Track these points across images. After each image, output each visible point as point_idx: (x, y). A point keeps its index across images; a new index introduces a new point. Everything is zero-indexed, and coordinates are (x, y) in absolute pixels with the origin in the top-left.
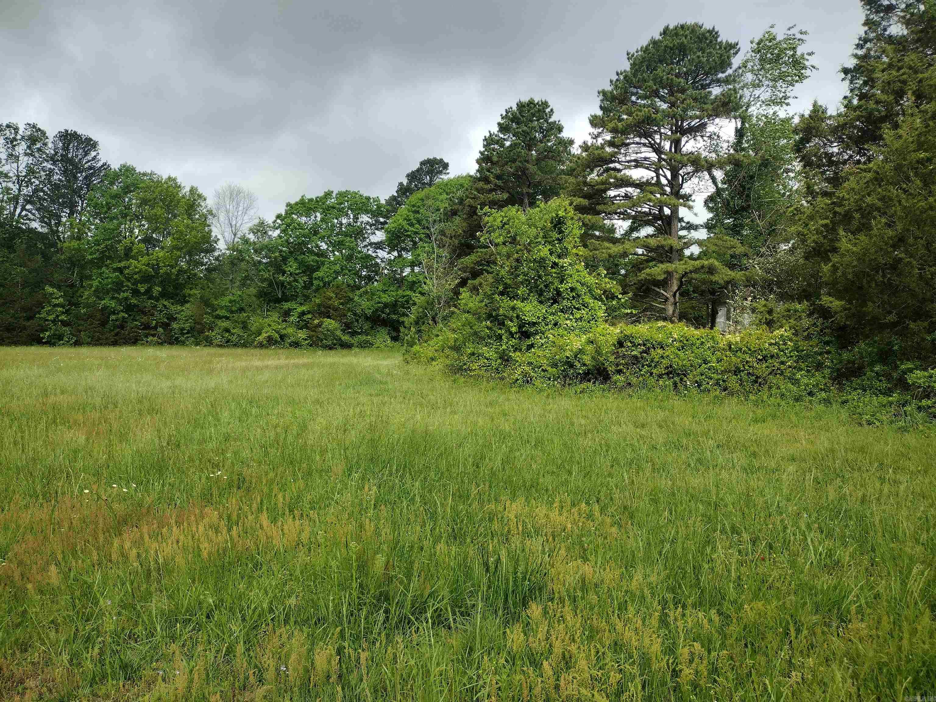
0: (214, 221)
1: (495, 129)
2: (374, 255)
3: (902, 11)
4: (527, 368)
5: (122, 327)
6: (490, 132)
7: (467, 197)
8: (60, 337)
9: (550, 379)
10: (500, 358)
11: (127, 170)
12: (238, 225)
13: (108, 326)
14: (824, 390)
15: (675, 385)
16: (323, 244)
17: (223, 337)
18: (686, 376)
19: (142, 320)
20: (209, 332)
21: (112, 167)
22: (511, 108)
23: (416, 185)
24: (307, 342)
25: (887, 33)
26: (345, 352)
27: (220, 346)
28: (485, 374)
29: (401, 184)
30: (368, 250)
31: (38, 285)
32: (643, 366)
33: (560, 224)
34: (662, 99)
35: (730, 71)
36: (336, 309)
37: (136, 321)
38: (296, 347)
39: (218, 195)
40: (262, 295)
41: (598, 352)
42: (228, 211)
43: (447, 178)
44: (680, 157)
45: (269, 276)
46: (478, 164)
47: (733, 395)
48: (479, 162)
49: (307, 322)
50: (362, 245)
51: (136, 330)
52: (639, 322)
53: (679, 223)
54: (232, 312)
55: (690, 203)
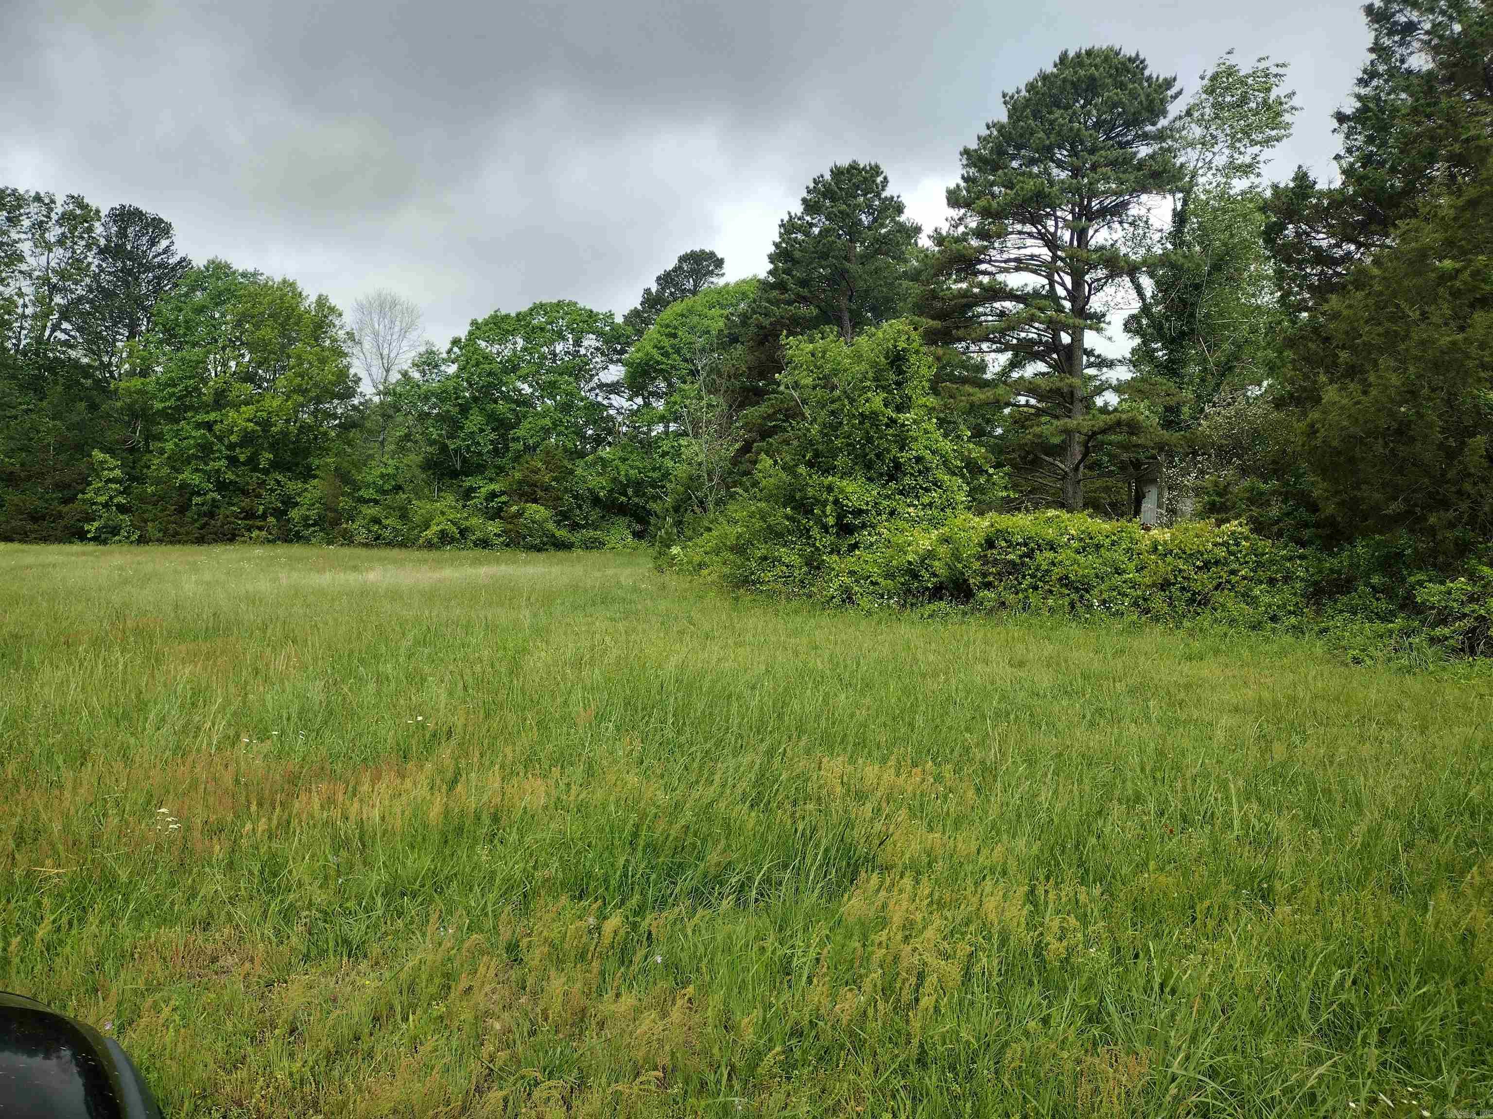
0: (356, 350)
1: (798, 209)
2: (605, 402)
3: (1427, 33)
4: (848, 580)
5: (211, 515)
6: (789, 213)
7: (754, 312)
8: (115, 531)
9: (882, 597)
10: (807, 565)
11: (218, 269)
12: (392, 355)
13: (188, 514)
14: (1294, 613)
15: (1072, 605)
16: (526, 386)
17: (370, 531)
18: (1087, 591)
19: (243, 504)
20: (347, 523)
21: (194, 263)
22: (822, 176)
23: (671, 294)
24: (501, 539)
25: (1405, 66)
26: (561, 554)
27: (366, 545)
28: (784, 589)
29: (648, 291)
30: (597, 395)
31: (81, 449)
32: (1024, 577)
33: (899, 360)
34: (1060, 165)
35: (1163, 123)
36: (547, 489)
37: (233, 505)
38: (484, 548)
39: (361, 308)
40: (429, 465)
41: (956, 556)
42: (376, 334)
43: (721, 282)
44: (1085, 255)
45: (440, 435)
46: (771, 262)
47: (1158, 621)
48: (772, 258)
49: (500, 509)
50: (586, 388)
51: (233, 519)
52: (1019, 509)
53: (1085, 357)
54: (384, 492)
55: (1102, 325)
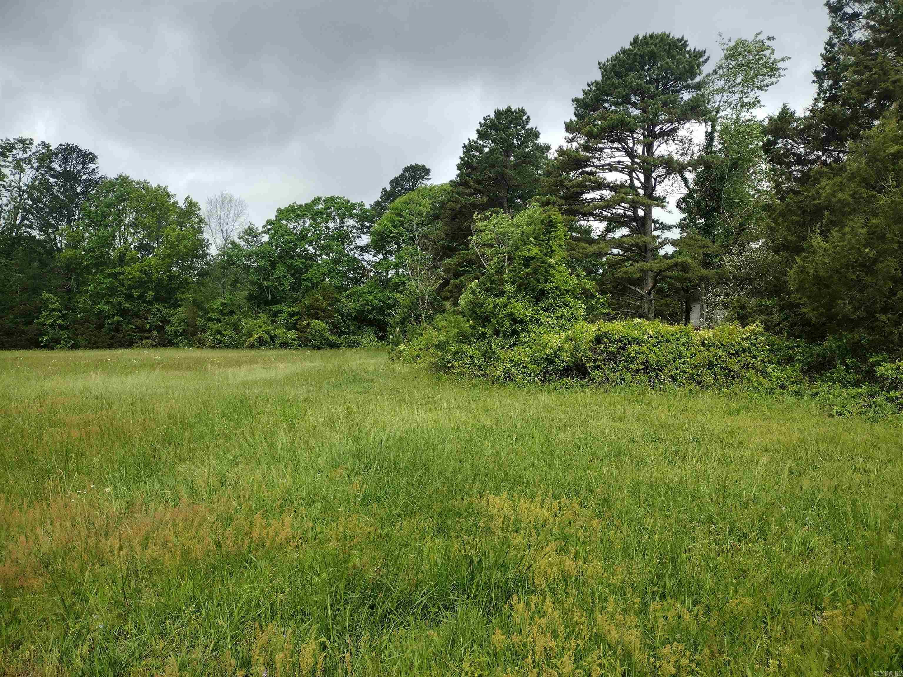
0: (206, 228)
1: (474, 136)
2: (360, 258)
4: (508, 365)
5: (117, 330)
6: (469, 139)
7: (449, 201)
8: (57, 341)
9: (530, 375)
10: (483, 356)
11: (122, 180)
12: (228, 231)
13: (103, 330)
14: (795, 383)
15: (651, 379)
16: (311, 248)
17: (215, 339)
18: (660, 371)
19: (137, 323)
20: (201, 334)
21: (109, 178)
22: (489, 116)
23: (399, 191)
24: (296, 342)
26: (333, 351)
27: (213, 347)
28: (468, 371)
29: (384, 190)
30: (355, 253)
31: (36, 291)
32: (620, 362)
34: (634, 105)
35: (697, 79)
36: (324, 311)
37: (131, 324)
38: (285, 347)
39: (210, 202)
40: (251, 298)
41: (577, 349)
42: (219, 218)
43: (428, 183)
44: (652, 160)
45: (258, 279)
46: (458, 169)
47: (707, 388)
48: (459, 167)
49: (296, 324)
50: (348, 249)
51: (131, 333)
52: (615, 319)
53: (653, 224)
54: (223, 314)
55: (664, 204)
